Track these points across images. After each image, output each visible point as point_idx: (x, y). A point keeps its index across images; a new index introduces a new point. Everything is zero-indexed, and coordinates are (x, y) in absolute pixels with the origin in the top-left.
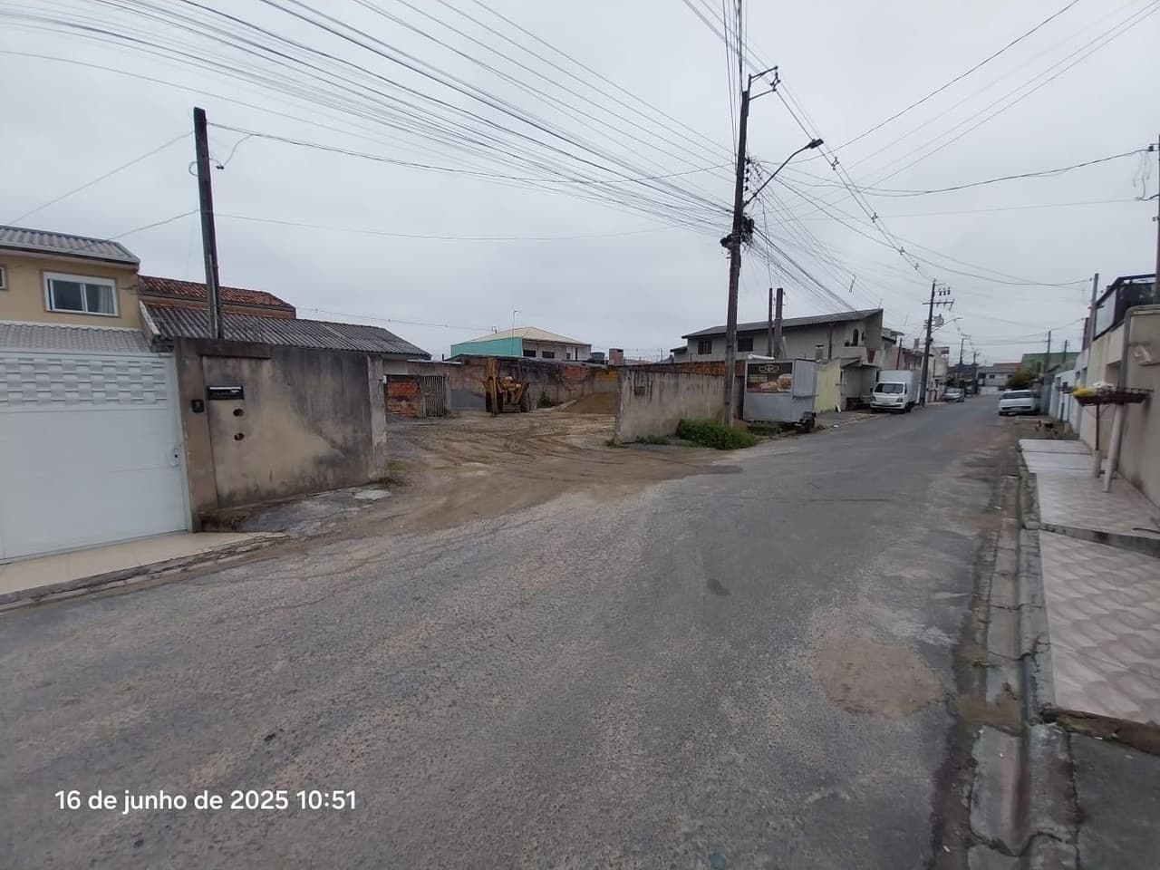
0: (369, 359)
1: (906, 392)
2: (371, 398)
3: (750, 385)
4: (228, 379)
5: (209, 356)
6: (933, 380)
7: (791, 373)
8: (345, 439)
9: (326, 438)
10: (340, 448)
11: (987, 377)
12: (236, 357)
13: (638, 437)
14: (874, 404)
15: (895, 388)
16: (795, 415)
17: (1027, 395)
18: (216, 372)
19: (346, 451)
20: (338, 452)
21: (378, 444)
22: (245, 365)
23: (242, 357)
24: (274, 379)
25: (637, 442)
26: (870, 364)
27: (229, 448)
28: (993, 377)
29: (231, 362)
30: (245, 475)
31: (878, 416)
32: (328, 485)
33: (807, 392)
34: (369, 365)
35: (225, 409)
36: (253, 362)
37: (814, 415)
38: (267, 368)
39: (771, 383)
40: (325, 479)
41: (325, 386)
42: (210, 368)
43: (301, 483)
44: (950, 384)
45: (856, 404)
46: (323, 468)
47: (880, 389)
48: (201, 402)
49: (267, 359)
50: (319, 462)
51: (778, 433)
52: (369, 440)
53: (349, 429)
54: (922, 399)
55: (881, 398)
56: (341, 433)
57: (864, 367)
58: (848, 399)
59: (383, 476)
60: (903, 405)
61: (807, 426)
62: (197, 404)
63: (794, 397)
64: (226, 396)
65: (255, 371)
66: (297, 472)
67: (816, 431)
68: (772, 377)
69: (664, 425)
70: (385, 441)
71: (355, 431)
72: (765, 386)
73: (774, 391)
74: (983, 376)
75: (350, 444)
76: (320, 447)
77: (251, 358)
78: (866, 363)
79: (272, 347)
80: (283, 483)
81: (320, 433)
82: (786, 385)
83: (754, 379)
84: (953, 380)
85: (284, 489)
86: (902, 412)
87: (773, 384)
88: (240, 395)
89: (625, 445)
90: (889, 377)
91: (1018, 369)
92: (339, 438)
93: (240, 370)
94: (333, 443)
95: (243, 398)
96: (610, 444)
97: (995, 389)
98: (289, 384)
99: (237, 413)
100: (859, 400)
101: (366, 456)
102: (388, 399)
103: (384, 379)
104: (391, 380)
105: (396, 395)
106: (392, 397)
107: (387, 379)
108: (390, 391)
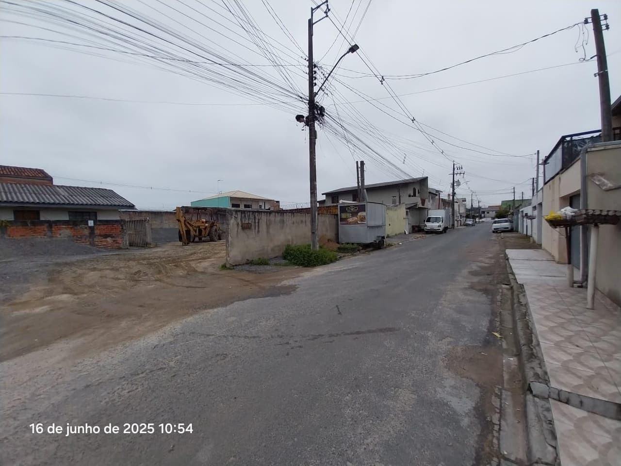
1: (442, 222)
3: (342, 220)
6: (458, 215)
7: (365, 211)
11: (486, 213)
13: (248, 260)
14: (426, 229)
15: (437, 220)
16: (370, 239)
17: (506, 221)
25: (247, 264)
26: (423, 207)
28: (488, 213)
31: (428, 236)
33: (379, 223)
37: (383, 238)
39: (354, 218)
44: (467, 217)
45: (417, 229)
47: (429, 220)
51: (359, 250)
54: (453, 225)
55: (430, 225)
57: (420, 208)
58: (413, 226)
60: (441, 229)
61: (378, 245)
63: (368, 227)
67: (386, 248)
68: (354, 214)
69: (273, 250)
72: (350, 220)
73: (356, 223)
74: (484, 212)
78: (420, 206)
82: (363, 219)
83: (344, 216)
84: (469, 215)
86: (441, 233)
87: (355, 218)
89: (234, 266)
90: (433, 214)
91: (500, 208)
96: (224, 267)
97: (490, 219)
100: (419, 227)
102: (95, 237)
103: (91, 223)
104: (98, 223)
105: (102, 234)
106: (99, 236)
107: (94, 223)
108: (97, 232)
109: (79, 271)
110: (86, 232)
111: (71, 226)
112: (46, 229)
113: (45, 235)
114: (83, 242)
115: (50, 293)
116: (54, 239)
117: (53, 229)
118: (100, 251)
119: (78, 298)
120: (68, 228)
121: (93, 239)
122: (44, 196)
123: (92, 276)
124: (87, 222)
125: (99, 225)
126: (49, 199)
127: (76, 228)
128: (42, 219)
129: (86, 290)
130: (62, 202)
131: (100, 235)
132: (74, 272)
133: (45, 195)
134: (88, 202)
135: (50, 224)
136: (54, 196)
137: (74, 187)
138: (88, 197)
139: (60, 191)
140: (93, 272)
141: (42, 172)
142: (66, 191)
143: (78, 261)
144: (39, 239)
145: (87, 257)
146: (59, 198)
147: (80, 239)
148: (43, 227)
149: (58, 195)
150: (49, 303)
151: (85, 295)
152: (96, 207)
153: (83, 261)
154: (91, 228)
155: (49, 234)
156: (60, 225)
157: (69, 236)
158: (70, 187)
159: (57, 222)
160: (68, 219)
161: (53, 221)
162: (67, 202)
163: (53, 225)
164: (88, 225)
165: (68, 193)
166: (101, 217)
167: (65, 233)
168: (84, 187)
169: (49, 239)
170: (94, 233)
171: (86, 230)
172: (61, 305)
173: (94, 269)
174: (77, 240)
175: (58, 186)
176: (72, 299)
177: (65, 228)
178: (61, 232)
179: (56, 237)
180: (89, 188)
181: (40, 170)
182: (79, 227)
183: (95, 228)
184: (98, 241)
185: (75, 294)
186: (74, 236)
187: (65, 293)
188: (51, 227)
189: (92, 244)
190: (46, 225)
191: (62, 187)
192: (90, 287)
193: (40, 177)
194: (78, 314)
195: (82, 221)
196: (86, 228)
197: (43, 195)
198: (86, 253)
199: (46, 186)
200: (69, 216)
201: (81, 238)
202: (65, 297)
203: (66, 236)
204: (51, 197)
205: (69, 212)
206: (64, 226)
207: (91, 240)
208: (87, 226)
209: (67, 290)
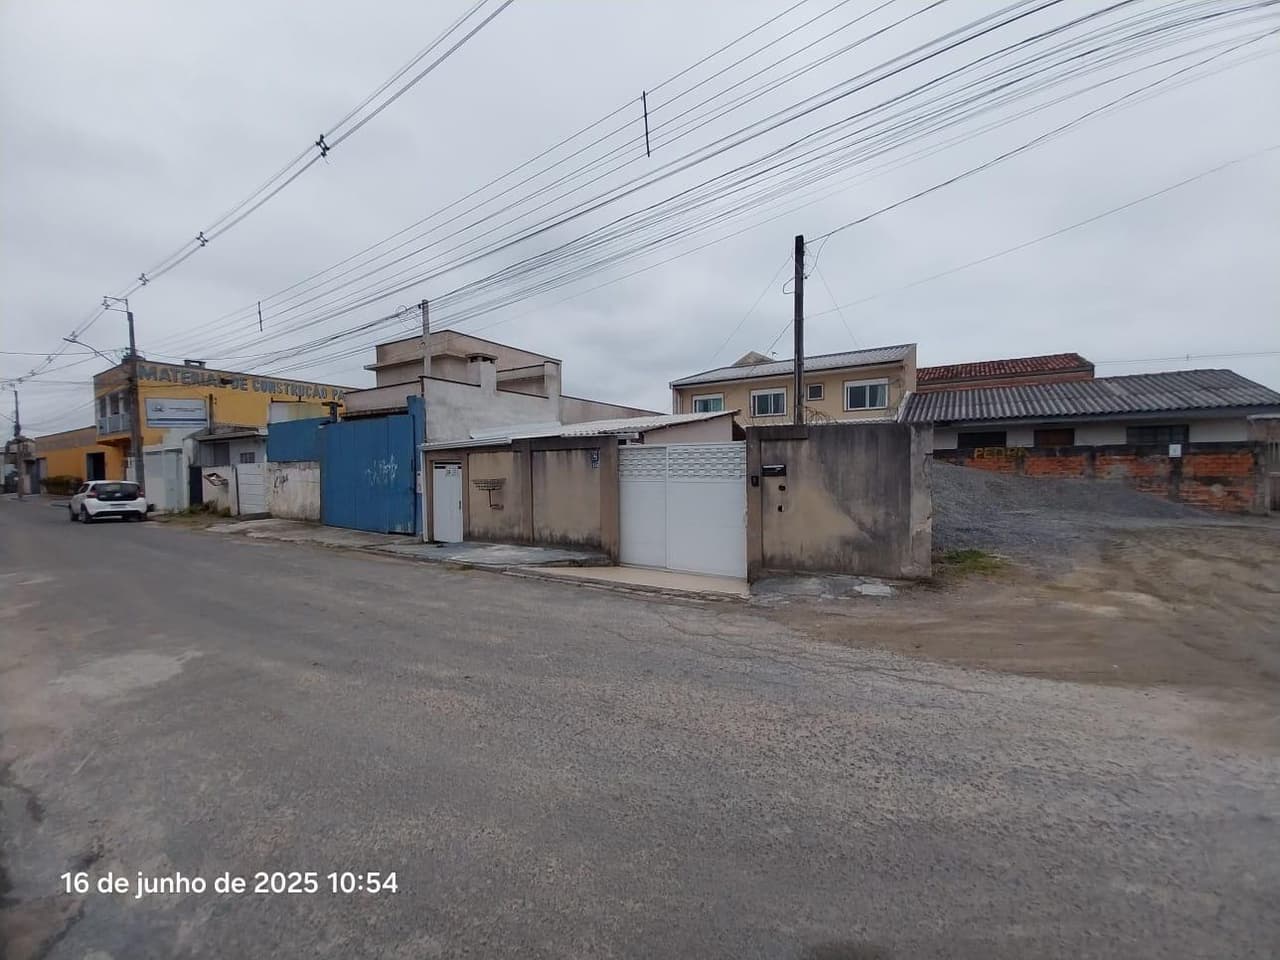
0: (913, 430)
2: (912, 476)
4: (777, 460)
5: (766, 441)
8: (875, 522)
9: (854, 519)
10: (869, 531)
12: (783, 440)
18: (769, 453)
19: (874, 535)
20: (867, 536)
21: (918, 533)
22: (789, 445)
23: (787, 440)
24: (811, 458)
27: (773, 517)
29: (780, 444)
30: (783, 543)
32: (852, 569)
34: (913, 437)
35: (773, 483)
36: (795, 443)
38: (805, 445)
40: (851, 561)
41: (859, 461)
42: (765, 450)
43: (826, 561)
46: (849, 549)
48: (757, 478)
49: (806, 439)
50: (845, 542)
52: (906, 527)
53: (881, 512)
56: (870, 514)
59: (924, 575)
62: (755, 481)
64: (772, 473)
65: (796, 451)
66: (824, 548)
70: (929, 530)
71: (888, 514)
75: (881, 528)
76: (849, 528)
77: (793, 439)
79: (811, 429)
80: (810, 557)
81: (848, 511)
85: (811, 562)
88: (783, 472)
92: (868, 521)
93: (786, 449)
94: (861, 525)
95: (785, 474)
98: (822, 462)
99: (782, 488)
101: (900, 546)
102: (1182, 482)
103: (1175, 450)
104: (1192, 450)
105: (1199, 474)
106: (1189, 479)
107: (1182, 449)
108: (1188, 470)
109: (1160, 553)
110: (1163, 470)
111: (1132, 457)
112: (1084, 463)
113: (1081, 474)
114: (1153, 491)
115: (1112, 584)
116: (1098, 481)
117: (1098, 463)
118: (1196, 516)
119: (1174, 610)
120: (1127, 460)
121: (1177, 487)
122: (1084, 402)
123: (1190, 569)
124: (1167, 447)
125: (1195, 454)
126: (1093, 406)
127: (1140, 460)
128: (1078, 443)
129: (1188, 597)
130: (1117, 409)
131: (1195, 478)
132: (1151, 551)
133: (1085, 398)
134: (1171, 403)
135: (1093, 453)
136: (1101, 398)
137: (1138, 377)
138: (1171, 393)
139: (1112, 387)
140: (1190, 560)
141: (1074, 357)
142: (1124, 387)
143: (1148, 530)
144: (1073, 479)
145: (1165, 523)
146: (1111, 402)
147: (1148, 485)
148: (1079, 458)
149: (1109, 397)
150: (1117, 604)
151: (1190, 608)
152: (1190, 414)
153: (1162, 531)
154: (1176, 463)
155: (1089, 471)
156: (1110, 455)
157: (1126, 478)
158: (1130, 377)
159: (1104, 450)
160: (1124, 443)
161: (1098, 447)
162: (1127, 408)
163: (1098, 454)
164: (1168, 454)
165: (1128, 390)
166: (1198, 437)
167: (1117, 470)
168: (1160, 372)
169: (1086, 482)
170: (1181, 473)
171: (1162, 465)
172: (1142, 615)
173: (1194, 554)
174: (1141, 486)
175: (1106, 379)
176: (1161, 608)
177: (1120, 460)
178: (1112, 467)
179: (1102, 478)
180: (1170, 374)
181: (1071, 355)
182: (1146, 460)
183: (1185, 461)
184: (1187, 492)
185: (1166, 599)
186: (1135, 477)
187: (1142, 592)
188: (1093, 458)
189: (1175, 497)
190: (1085, 455)
191: (1115, 379)
192: (1193, 590)
193: (1072, 368)
194: (1188, 644)
195: (1155, 447)
196: (1163, 461)
197: (1082, 400)
198: (1162, 515)
199: (1086, 382)
200: (1128, 436)
201: (1150, 482)
202: (1144, 599)
203: (1120, 476)
204: (1096, 402)
205: (1129, 428)
206: (1117, 457)
207: (1172, 487)
208: (1164, 457)
209: (1143, 586)
